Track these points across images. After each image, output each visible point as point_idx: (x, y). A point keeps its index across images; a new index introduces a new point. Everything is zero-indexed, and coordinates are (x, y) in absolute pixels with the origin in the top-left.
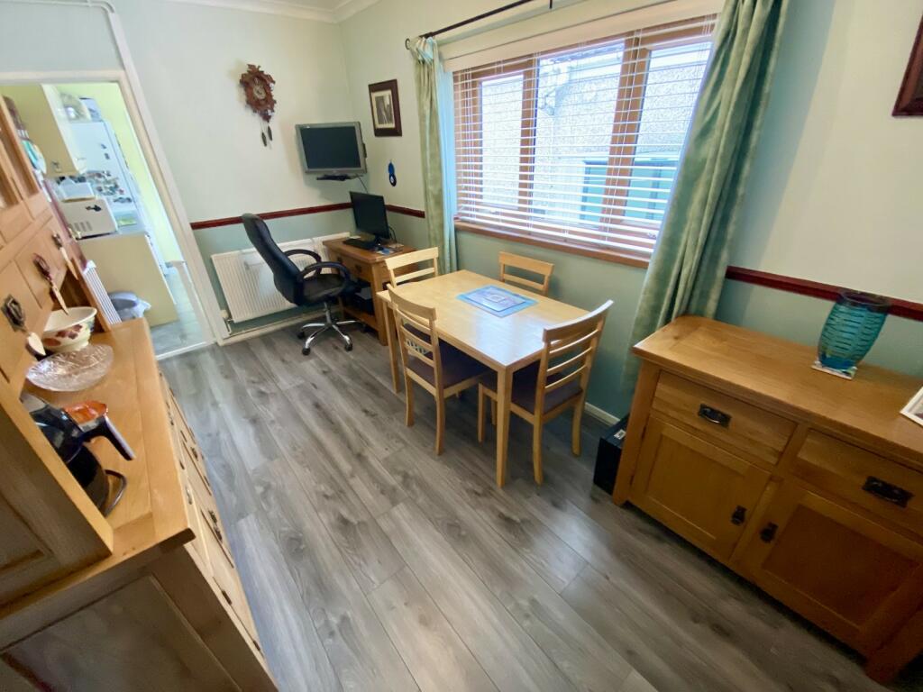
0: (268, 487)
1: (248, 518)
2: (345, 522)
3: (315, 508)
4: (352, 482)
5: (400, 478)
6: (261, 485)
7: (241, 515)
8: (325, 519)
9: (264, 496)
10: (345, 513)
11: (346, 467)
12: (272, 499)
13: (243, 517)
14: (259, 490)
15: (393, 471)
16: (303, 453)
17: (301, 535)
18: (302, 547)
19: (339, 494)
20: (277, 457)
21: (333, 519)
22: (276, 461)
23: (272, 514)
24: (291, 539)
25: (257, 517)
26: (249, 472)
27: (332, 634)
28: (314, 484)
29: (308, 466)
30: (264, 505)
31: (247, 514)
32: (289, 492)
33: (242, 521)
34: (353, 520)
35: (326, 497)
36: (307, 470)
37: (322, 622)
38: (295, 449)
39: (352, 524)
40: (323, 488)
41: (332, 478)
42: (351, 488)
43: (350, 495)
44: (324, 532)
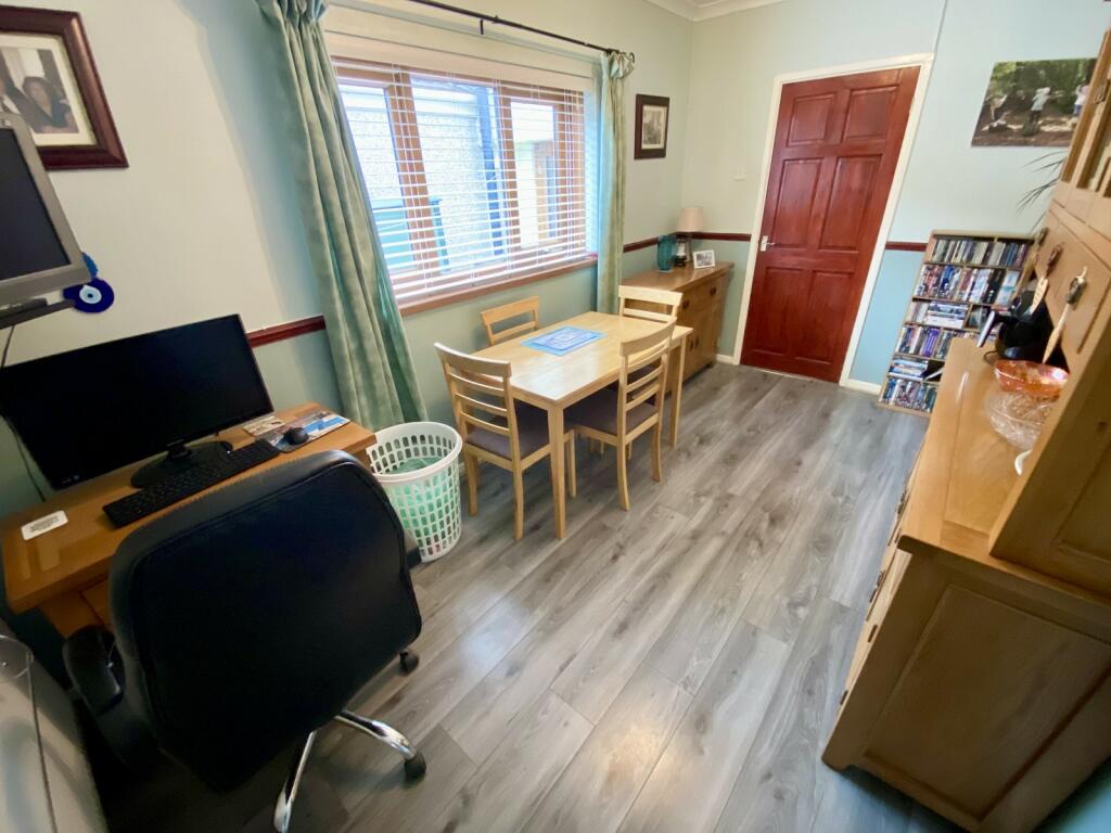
0: (793, 605)
1: (837, 600)
2: (773, 521)
3: (778, 549)
4: (730, 531)
5: (703, 499)
6: (796, 616)
7: (842, 609)
8: (781, 535)
9: (804, 602)
10: (765, 525)
11: (715, 544)
12: (801, 590)
13: (841, 606)
14: (802, 612)
15: (698, 505)
16: (723, 596)
17: (811, 546)
18: (817, 539)
19: (752, 535)
20: (748, 625)
21: (777, 531)
22: (754, 622)
23: (815, 581)
24: (819, 550)
25: (830, 591)
26: (793, 644)
27: (847, 498)
28: (755, 562)
29: (738, 580)
30: (813, 595)
31: (836, 603)
32: (782, 580)
33: (846, 603)
34: (767, 516)
35: (761, 545)
36: (744, 576)
37: (848, 505)
38: (723, 611)
39: (770, 516)
40: (754, 551)
41: (737, 550)
42: (737, 530)
43: (746, 527)
44: (792, 532)
